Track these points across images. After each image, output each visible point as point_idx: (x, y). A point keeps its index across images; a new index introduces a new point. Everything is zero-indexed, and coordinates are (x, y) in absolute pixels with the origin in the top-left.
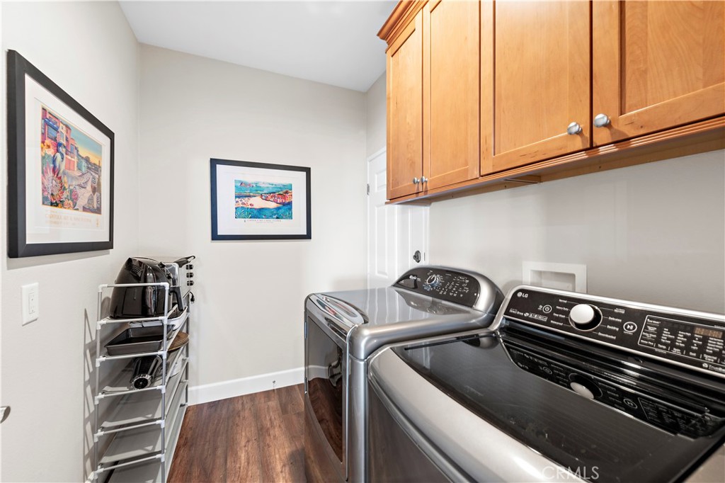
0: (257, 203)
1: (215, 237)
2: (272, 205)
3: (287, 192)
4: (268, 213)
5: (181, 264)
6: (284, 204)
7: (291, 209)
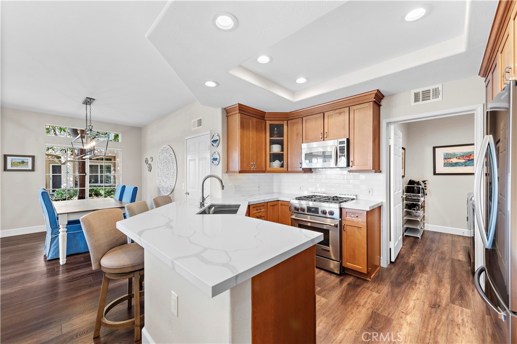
0: (454, 160)
1: (435, 174)
2: (462, 161)
3: (471, 155)
4: (460, 164)
5: (424, 182)
6: (469, 160)
7: (473, 162)
